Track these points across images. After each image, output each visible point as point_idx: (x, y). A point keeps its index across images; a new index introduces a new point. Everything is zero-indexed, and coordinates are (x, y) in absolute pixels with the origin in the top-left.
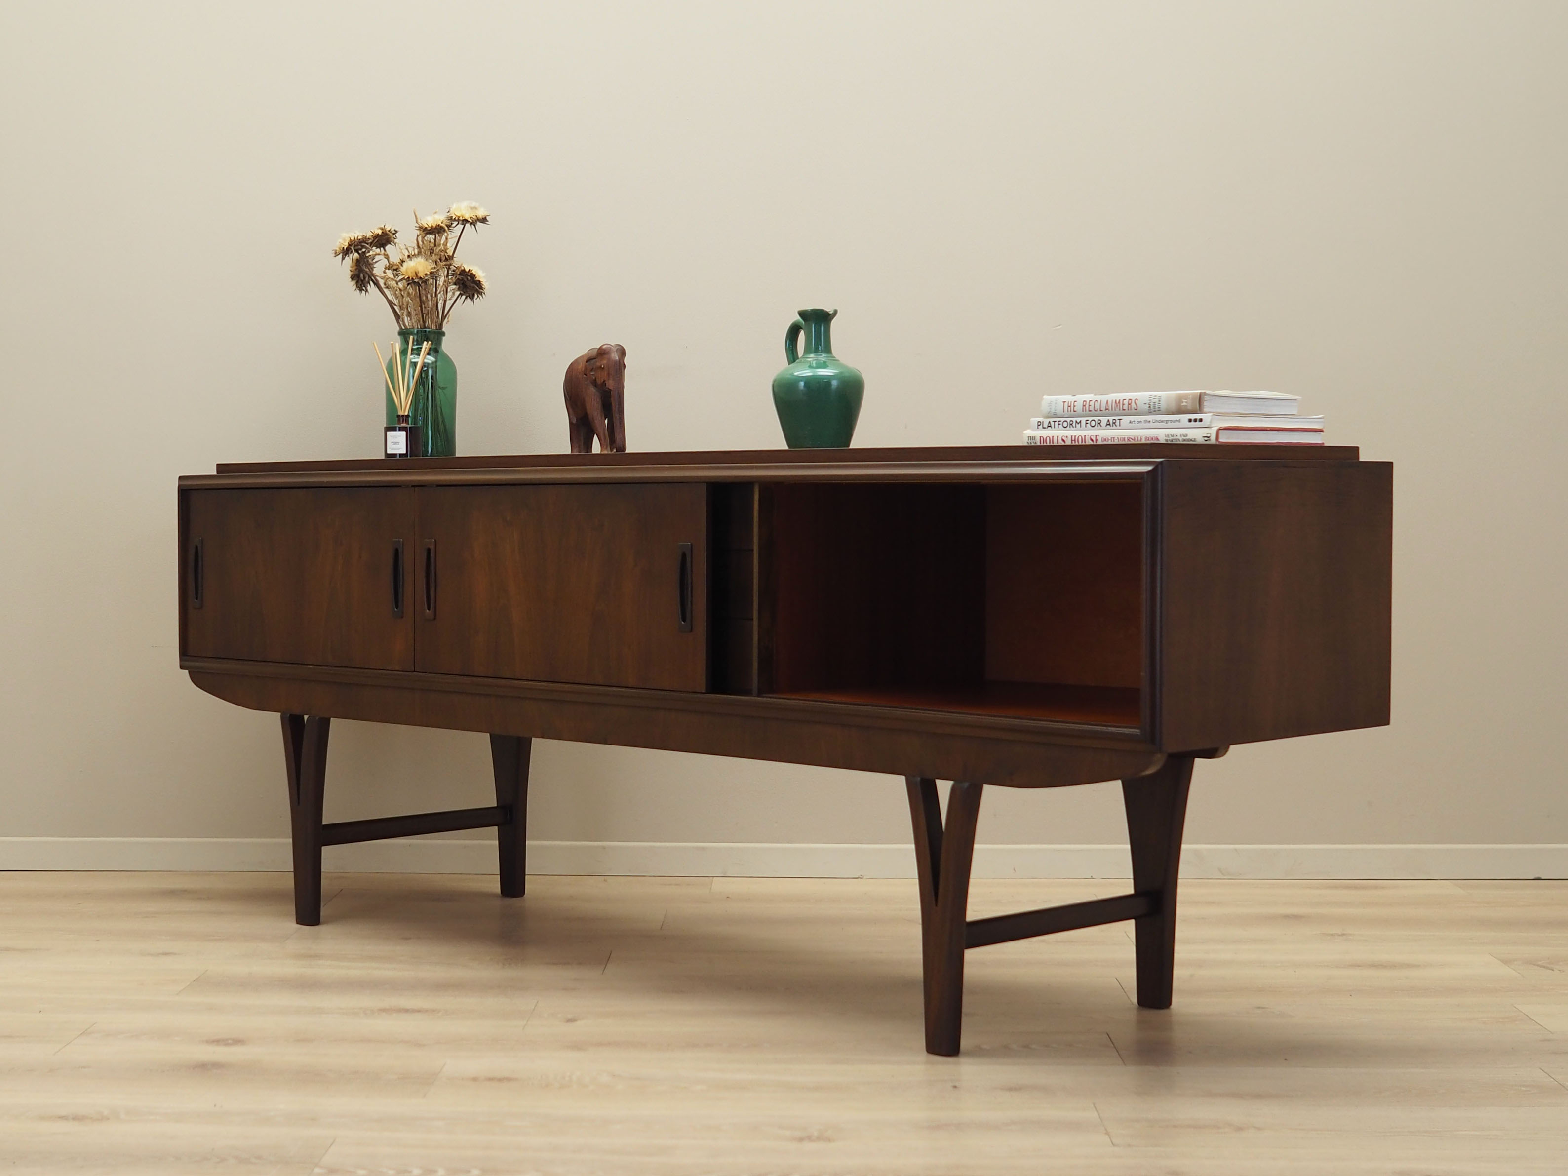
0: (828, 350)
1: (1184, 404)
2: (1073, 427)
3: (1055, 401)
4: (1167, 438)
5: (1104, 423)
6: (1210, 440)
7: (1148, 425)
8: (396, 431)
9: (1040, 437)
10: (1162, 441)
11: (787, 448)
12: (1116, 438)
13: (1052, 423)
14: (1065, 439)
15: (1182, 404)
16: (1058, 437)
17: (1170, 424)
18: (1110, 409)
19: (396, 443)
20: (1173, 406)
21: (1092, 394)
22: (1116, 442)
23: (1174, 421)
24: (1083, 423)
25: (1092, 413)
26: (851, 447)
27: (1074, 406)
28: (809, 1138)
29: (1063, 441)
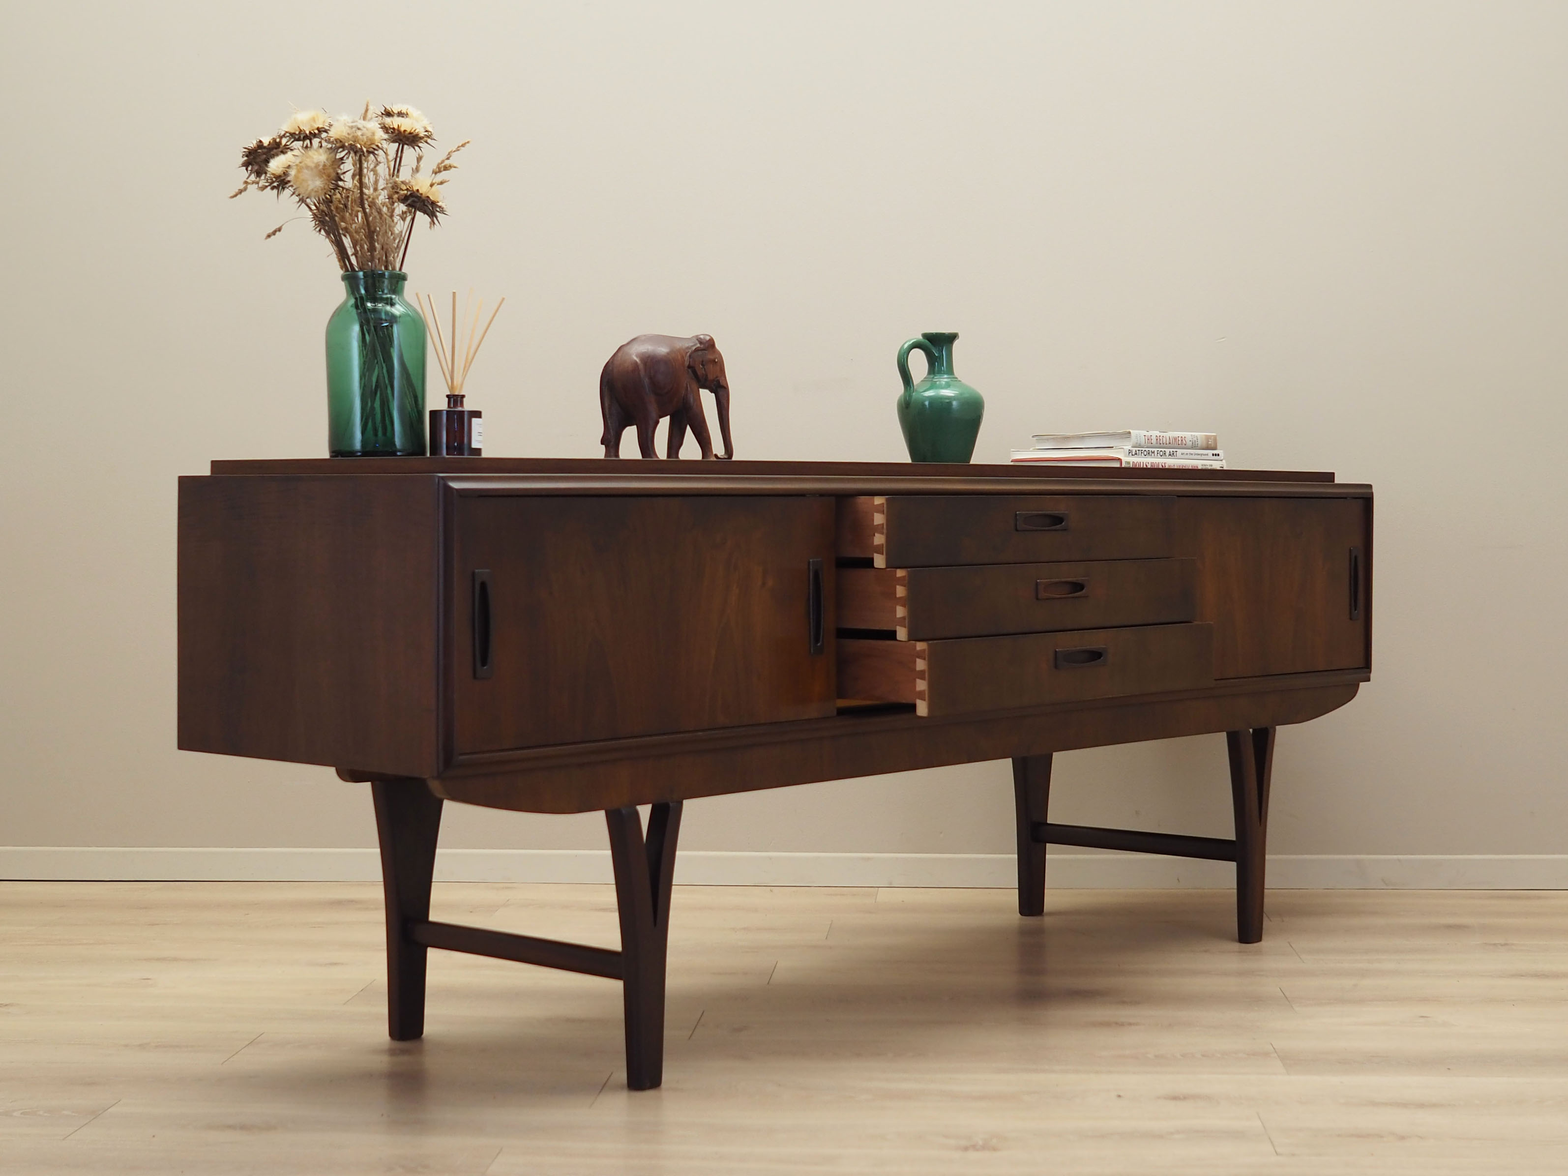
1: (1209, 443)
2: (1150, 454)
3: (1139, 434)
5: (1167, 454)
6: (1224, 468)
7: (1191, 457)
9: (1132, 462)
10: (1200, 467)
11: (909, 461)
12: (1176, 464)
13: (1138, 452)
14: (1147, 464)
16: (1143, 462)
17: (1203, 457)
18: (1171, 443)
20: (1204, 445)
21: (1160, 431)
22: (1176, 467)
23: (1205, 454)
24: (1156, 452)
25: (1161, 445)
27: (1151, 440)
28: (975, 1147)
29: (1146, 466)
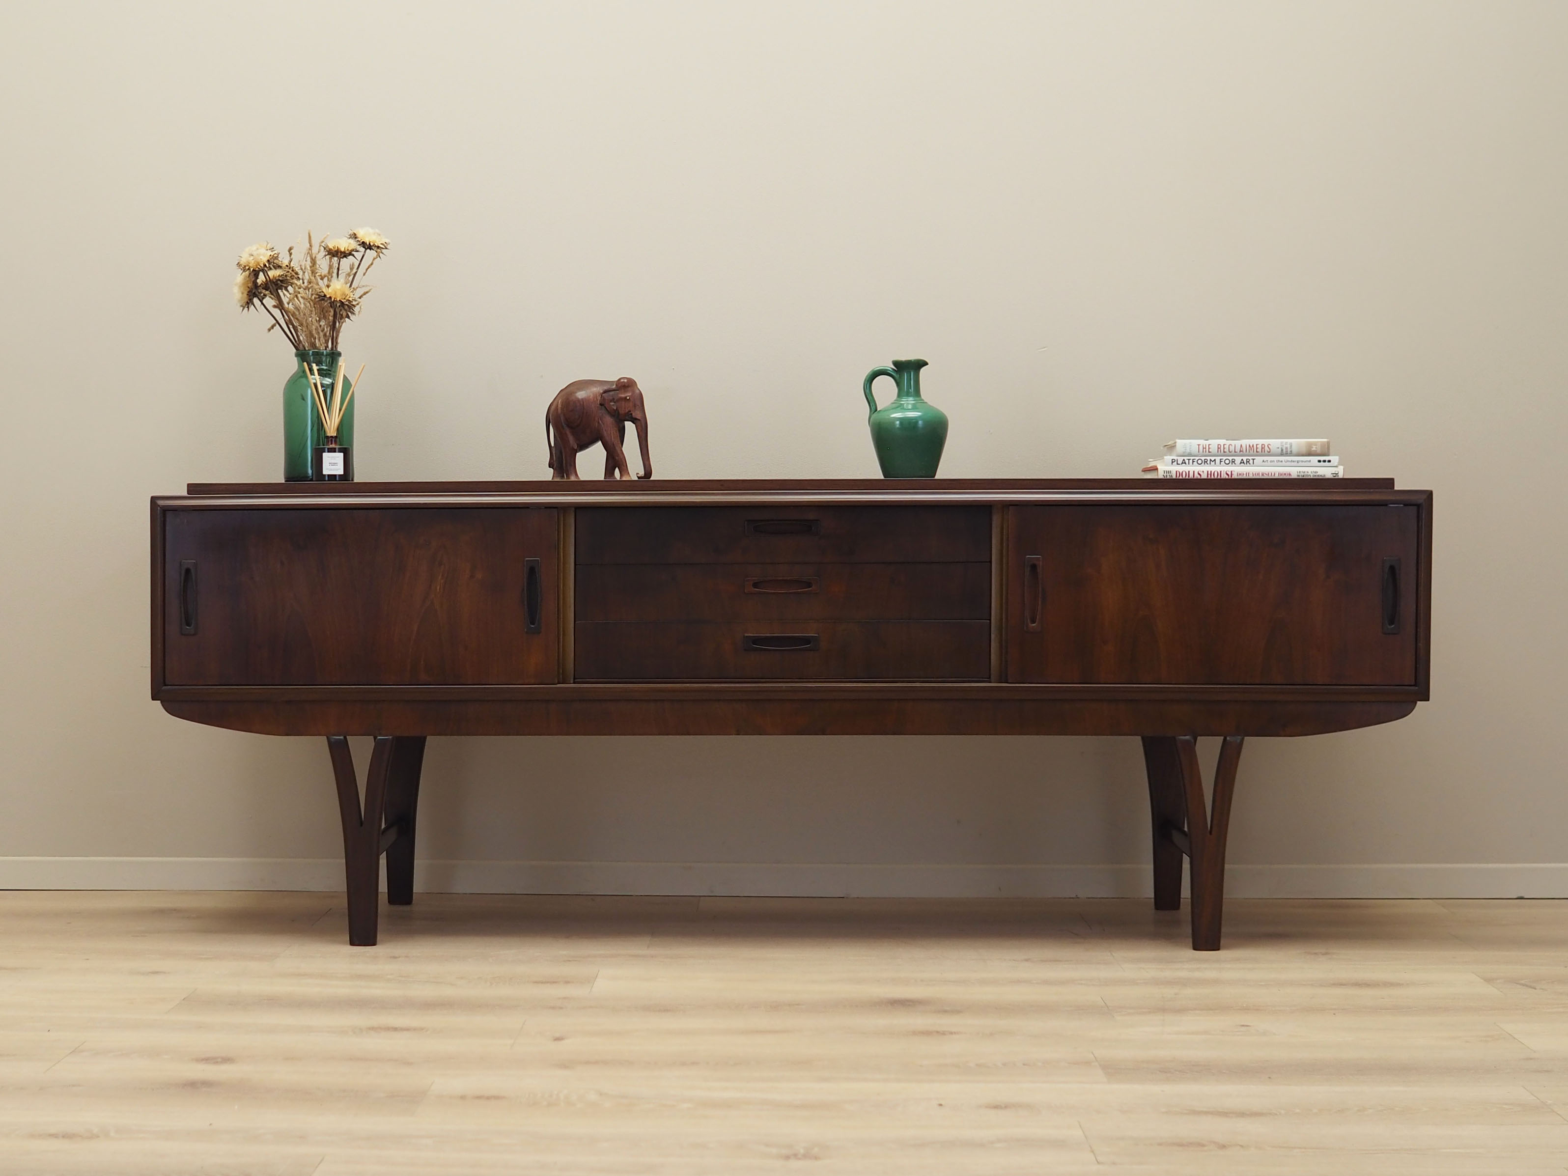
0: (917, 393)
1: (1314, 449)
2: (1207, 464)
4: (1299, 474)
5: (1237, 463)
6: (1338, 476)
7: (1279, 465)
8: (335, 452)
9: (1176, 472)
10: (1294, 476)
12: (1251, 473)
13: (1187, 461)
14: (1201, 473)
15: (1313, 449)
16: (1194, 472)
17: (1300, 464)
18: (1245, 451)
19: (335, 464)
20: (1305, 452)
21: (1224, 439)
22: (1251, 476)
23: (1305, 462)
24: (1218, 461)
25: (1227, 453)
26: (937, 477)
27: (1209, 448)
29: (1199, 474)
